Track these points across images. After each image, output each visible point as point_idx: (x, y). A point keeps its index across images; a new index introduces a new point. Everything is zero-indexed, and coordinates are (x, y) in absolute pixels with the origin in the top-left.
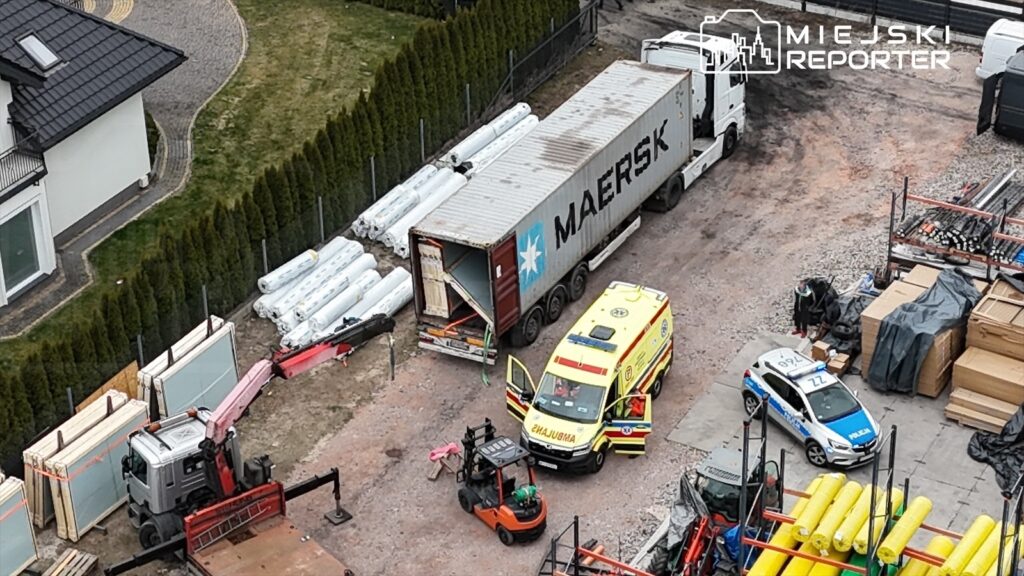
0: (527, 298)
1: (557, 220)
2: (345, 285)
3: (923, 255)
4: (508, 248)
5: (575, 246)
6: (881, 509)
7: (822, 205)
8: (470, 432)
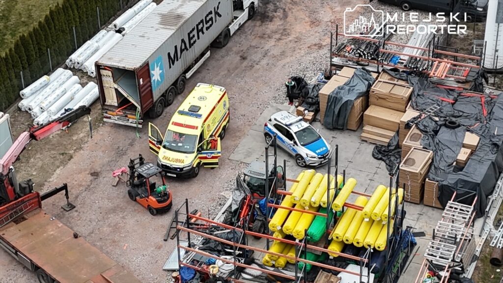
0: (156, 95)
1: (169, 54)
2: (64, 92)
3: (347, 62)
4: (145, 70)
5: (179, 66)
6: (333, 185)
7: (298, 40)
8: (132, 161)
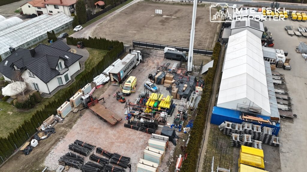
0: (122, 79)
1: (124, 70)
2: (102, 79)
3: (160, 71)
4: (119, 73)
5: (126, 73)
6: (158, 96)
7: (150, 67)
8: (117, 92)
